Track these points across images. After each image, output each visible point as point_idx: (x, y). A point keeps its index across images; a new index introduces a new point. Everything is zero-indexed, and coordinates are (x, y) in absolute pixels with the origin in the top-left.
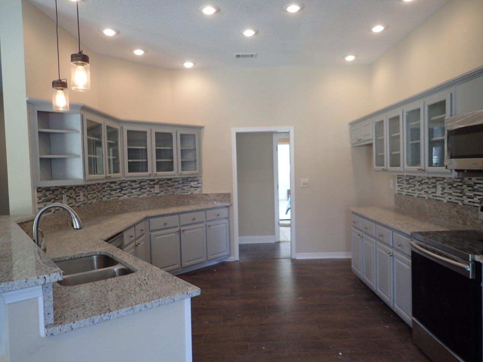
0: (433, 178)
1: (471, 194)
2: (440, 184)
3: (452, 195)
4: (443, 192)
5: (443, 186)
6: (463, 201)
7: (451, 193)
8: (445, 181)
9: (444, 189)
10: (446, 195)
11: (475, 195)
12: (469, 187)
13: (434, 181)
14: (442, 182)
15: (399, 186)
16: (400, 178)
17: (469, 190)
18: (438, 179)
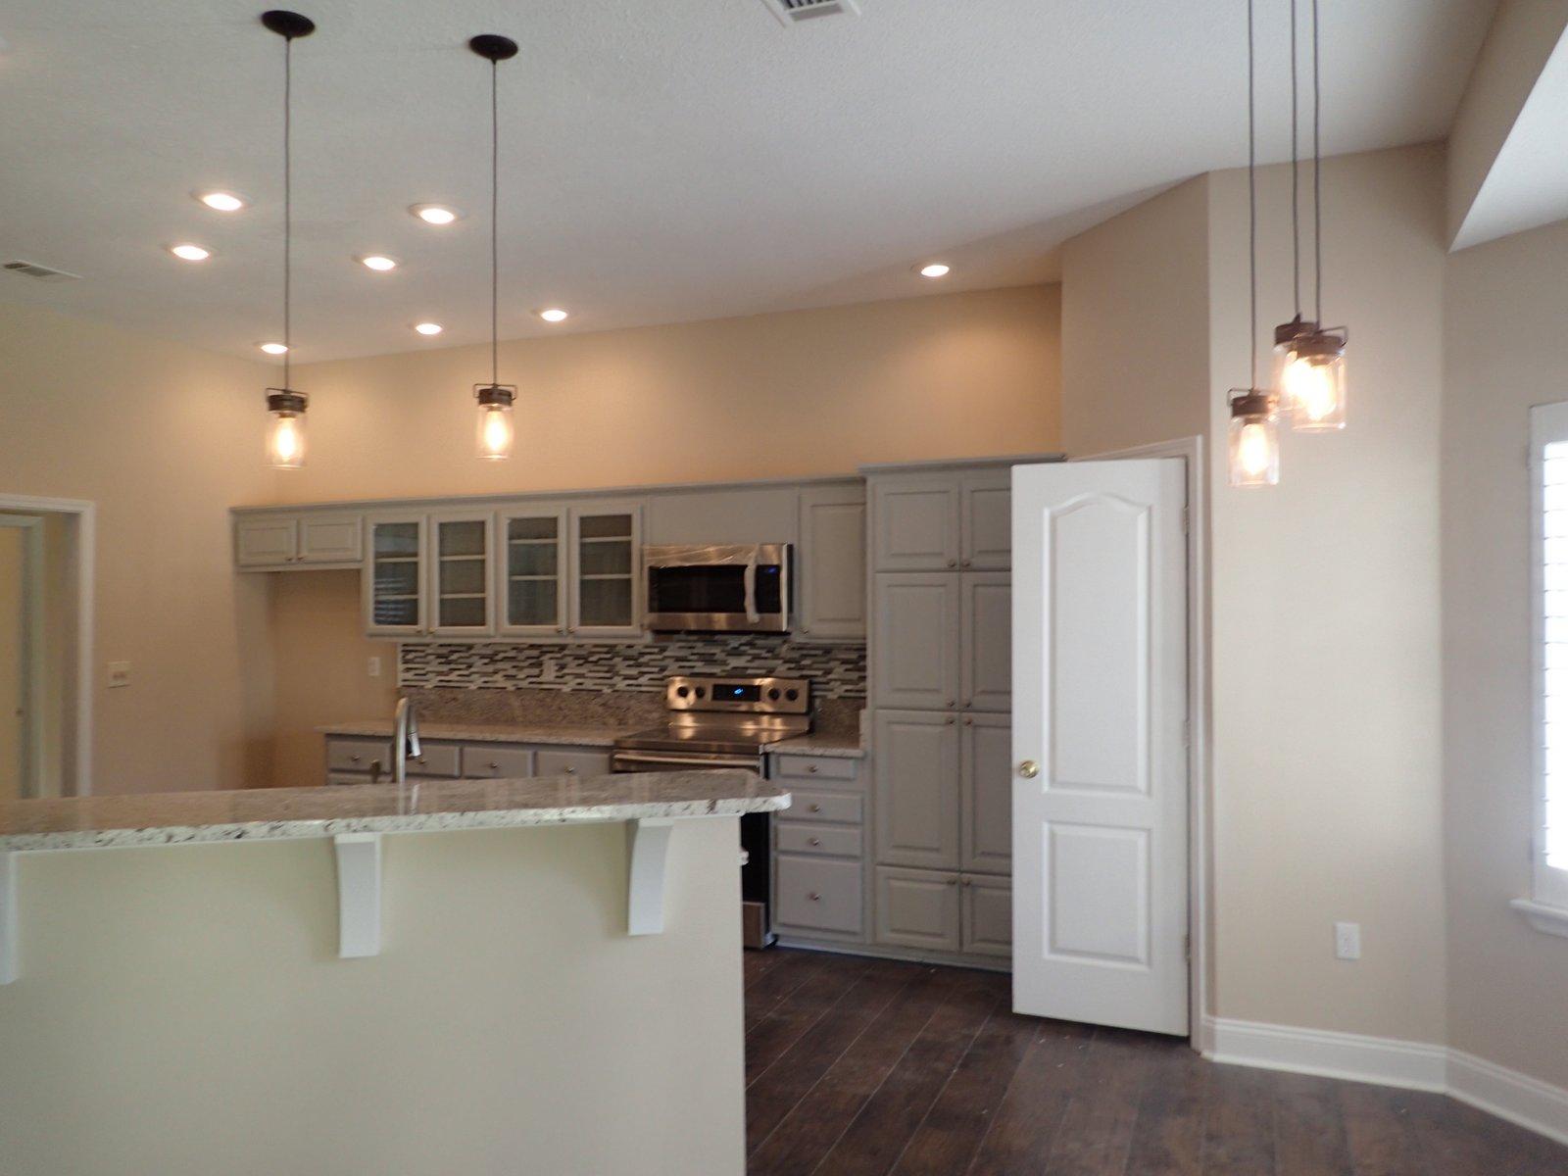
0: (532, 646)
1: (634, 672)
2: (551, 658)
3: (585, 677)
4: (559, 674)
5: (561, 662)
6: (615, 685)
7: (584, 674)
8: (566, 652)
9: (562, 667)
10: (567, 678)
11: (643, 674)
12: (627, 660)
13: (535, 653)
14: (559, 655)
15: (408, 670)
16: (411, 651)
17: (629, 666)
18: (545, 649)
